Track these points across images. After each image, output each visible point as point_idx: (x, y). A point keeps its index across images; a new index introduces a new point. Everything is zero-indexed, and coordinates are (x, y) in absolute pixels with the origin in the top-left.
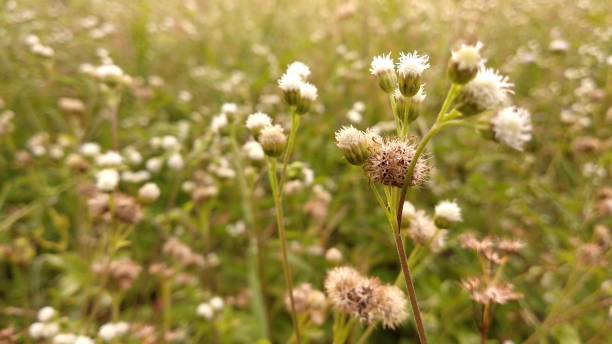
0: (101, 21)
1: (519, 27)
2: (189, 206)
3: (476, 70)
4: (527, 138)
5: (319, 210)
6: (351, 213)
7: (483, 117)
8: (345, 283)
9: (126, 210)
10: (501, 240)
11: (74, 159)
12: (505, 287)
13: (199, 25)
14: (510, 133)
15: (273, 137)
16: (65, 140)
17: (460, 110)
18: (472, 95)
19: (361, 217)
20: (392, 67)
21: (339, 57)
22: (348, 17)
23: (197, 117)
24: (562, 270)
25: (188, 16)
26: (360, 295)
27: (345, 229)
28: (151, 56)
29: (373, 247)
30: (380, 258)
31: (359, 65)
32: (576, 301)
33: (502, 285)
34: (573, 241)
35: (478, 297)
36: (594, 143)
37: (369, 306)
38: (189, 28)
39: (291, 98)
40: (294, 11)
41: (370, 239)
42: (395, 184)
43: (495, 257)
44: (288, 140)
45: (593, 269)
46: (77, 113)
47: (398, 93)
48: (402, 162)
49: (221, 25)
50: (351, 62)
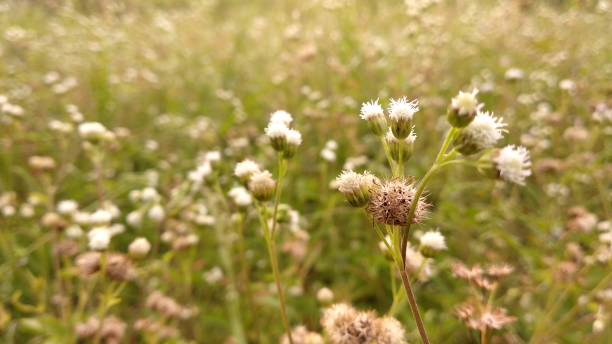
0: (63, 76)
1: (468, 58)
2: (167, 257)
3: (475, 114)
4: (528, 173)
5: (299, 250)
6: (325, 251)
7: (485, 157)
8: (344, 320)
9: (118, 267)
10: (490, 266)
11: (50, 218)
12: (499, 312)
13: (160, 74)
14: (512, 170)
15: (263, 182)
16: (35, 199)
17: (460, 150)
18: (471, 136)
19: (336, 253)
20: (381, 111)
21: (304, 98)
22: (309, 58)
23: (164, 165)
24: (538, 289)
25: (148, 65)
26: (360, 329)
27: (321, 266)
28: (111, 106)
29: (352, 282)
30: (359, 293)
31: (324, 104)
32: (556, 319)
33: (494, 311)
34: (548, 261)
35: (474, 324)
36: (555, 163)
37: (369, 339)
38: (150, 77)
39: (278, 143)
40: (252, 55)
41: (346, 275)
42: (397, 222)
43: (485, 283)
44: (276, 184)
45: (571, 286)
46: (46, 170)
47: (390, 136)
48: (403, 201)
49: (181, 73)
50: (316, 102)
